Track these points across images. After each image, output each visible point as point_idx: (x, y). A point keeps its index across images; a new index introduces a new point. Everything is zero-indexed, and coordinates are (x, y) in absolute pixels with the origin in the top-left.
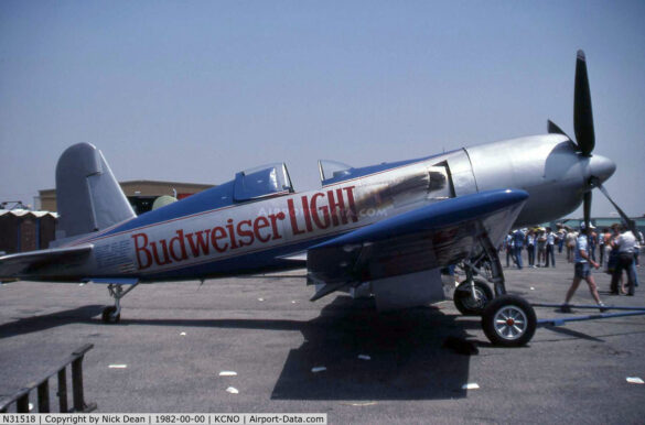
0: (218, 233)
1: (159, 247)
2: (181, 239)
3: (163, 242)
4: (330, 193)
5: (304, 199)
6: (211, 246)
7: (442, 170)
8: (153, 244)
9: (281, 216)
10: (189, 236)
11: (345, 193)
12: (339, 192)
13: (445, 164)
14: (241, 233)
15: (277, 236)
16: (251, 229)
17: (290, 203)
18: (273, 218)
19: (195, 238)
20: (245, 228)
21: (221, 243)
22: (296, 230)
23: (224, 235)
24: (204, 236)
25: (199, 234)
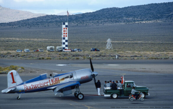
0: (38, 85)
1: (29, 87)
2: (32, 86)
3: (29, 86)
4: (55, 79)
5: (51, 80)
6: (37, 87)
7: (72, 75)
8: (27, 87)
9: (48, 82)
10: (33, 85)
11: (58, 79)
12: (57, 78)
13: (72, 74)
14: (42, 85)
15: (47, 85)
16: (43, 84)
17: (49, 80)
18: (47, 82)
19: (34, 86)
20: (42, 84)
21: (39, 86)
22: (50, 84)
23: (39, 85)
24: (36, 85)
25: (35, 85)
